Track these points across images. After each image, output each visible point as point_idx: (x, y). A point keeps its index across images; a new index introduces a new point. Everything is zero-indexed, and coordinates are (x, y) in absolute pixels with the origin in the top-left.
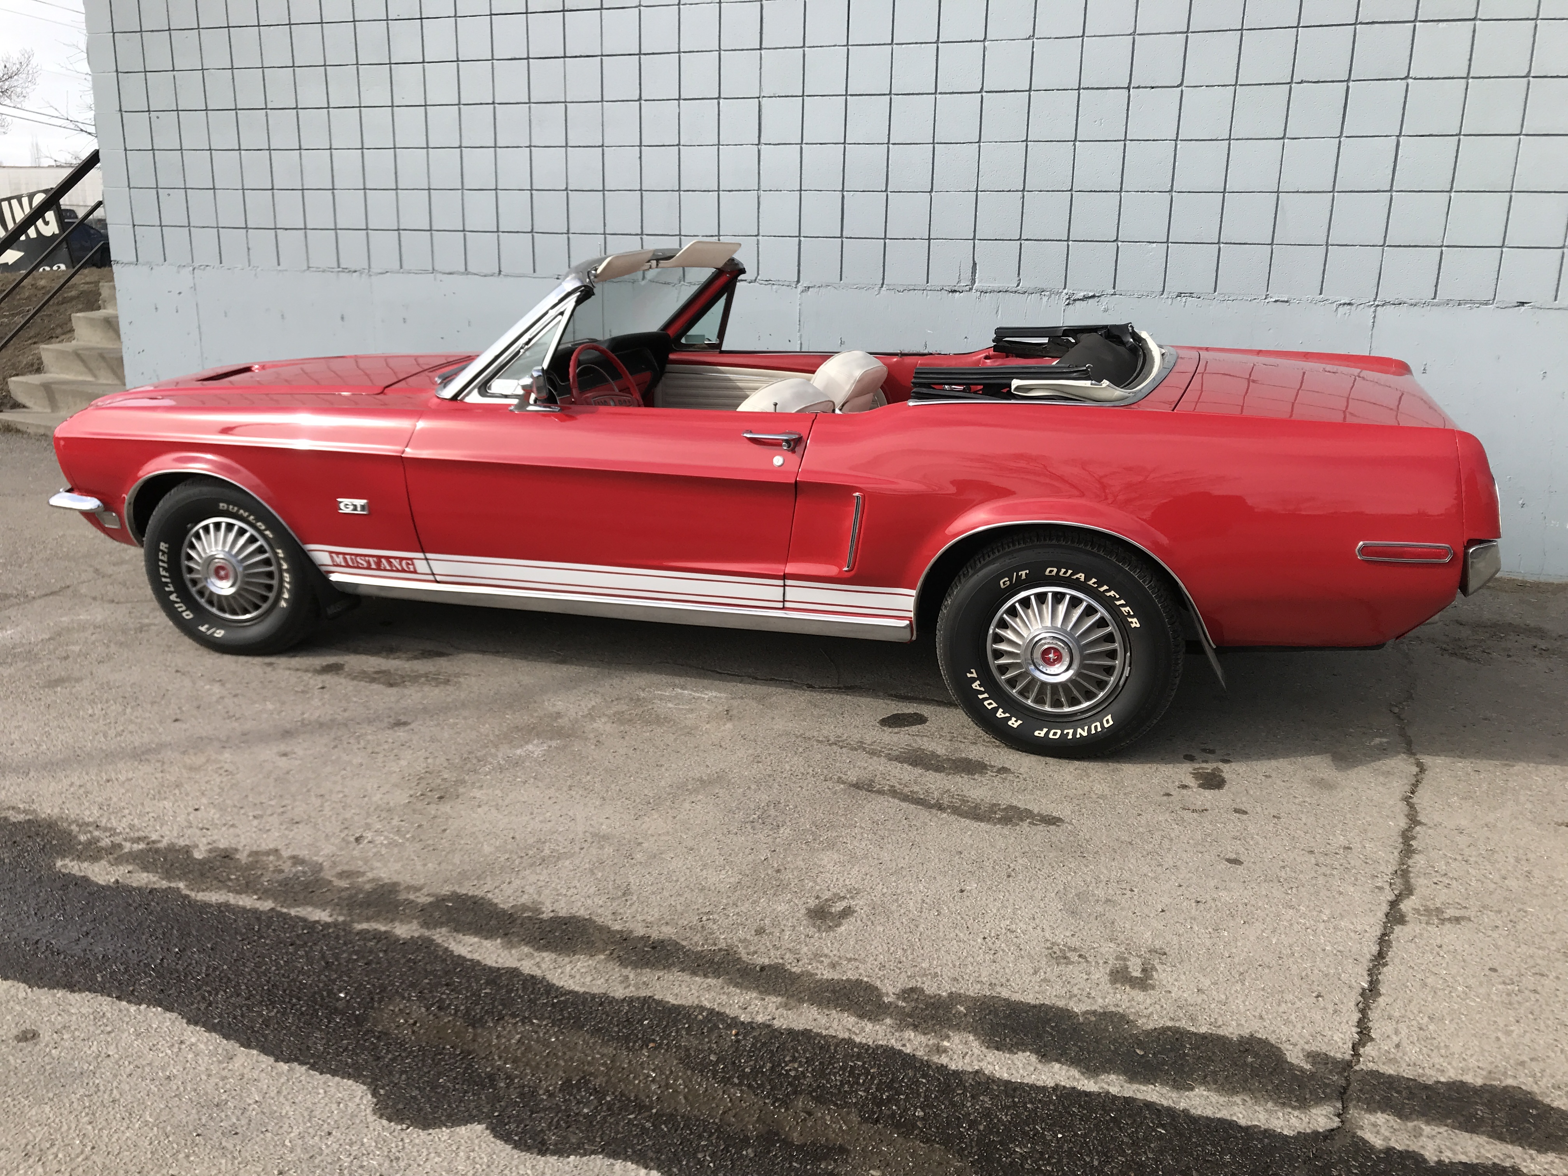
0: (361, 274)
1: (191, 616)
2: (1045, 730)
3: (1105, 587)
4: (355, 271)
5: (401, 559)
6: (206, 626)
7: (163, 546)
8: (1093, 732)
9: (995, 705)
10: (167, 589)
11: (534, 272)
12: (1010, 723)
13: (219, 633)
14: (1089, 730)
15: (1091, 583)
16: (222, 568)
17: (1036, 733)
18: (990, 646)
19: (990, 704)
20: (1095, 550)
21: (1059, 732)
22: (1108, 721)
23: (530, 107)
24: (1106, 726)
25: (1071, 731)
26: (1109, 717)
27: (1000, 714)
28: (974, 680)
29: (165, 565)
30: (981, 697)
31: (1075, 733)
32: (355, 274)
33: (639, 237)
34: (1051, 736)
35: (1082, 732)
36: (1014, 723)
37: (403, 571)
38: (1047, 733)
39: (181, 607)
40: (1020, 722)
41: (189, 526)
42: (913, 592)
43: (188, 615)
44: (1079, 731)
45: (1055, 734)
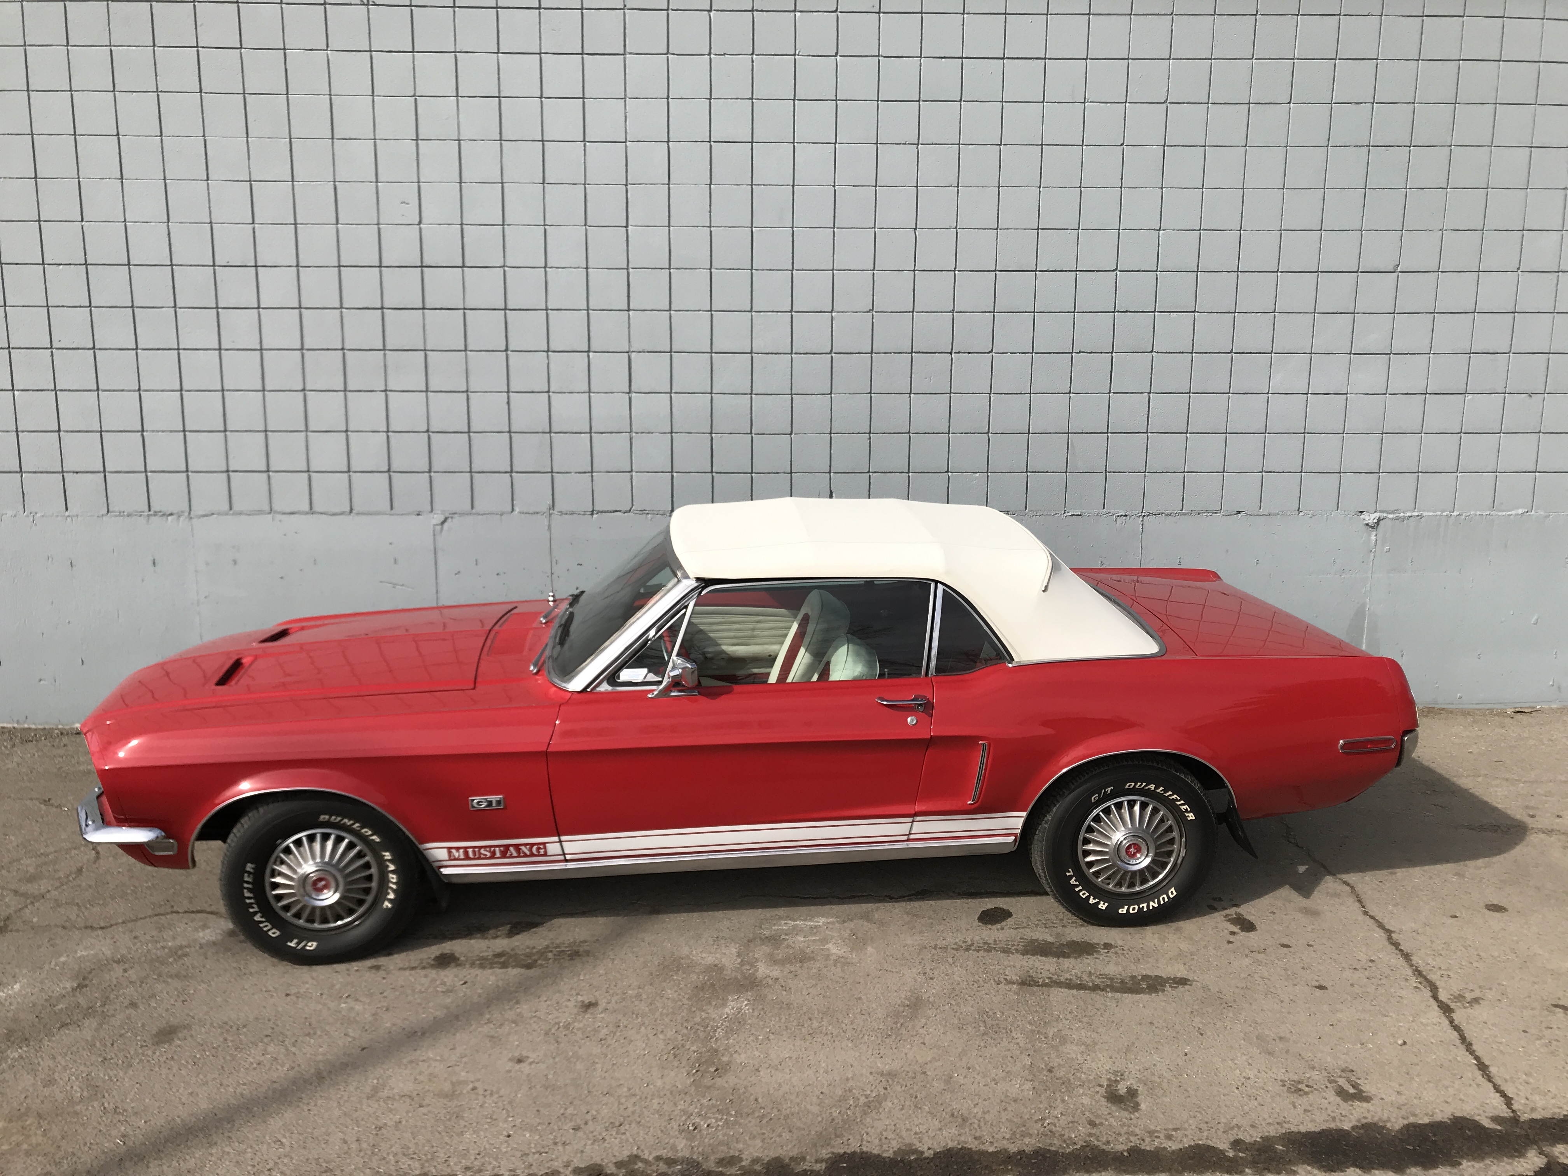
0: (179, 517)
1: (278, 933)
2: (1126, 907)
3: (1170, 793)
4: (171, 514)
5: (533, 845)
6: (295, 941)
7: (249, 867)
8: (1162, 902)
9: (1087, 894)
10: (251, 910)
11: (392, 508)
12: (1100, 907)
13: (312, 946)
14: (1159, 902)
15: (1159, 791)
16: (320, 880)
17: (1120, 911)
18: (1080, 848)
19: (1084, 894)
20: (1160, 766)
21: (1136, 907)
22: (1173, 892)
23: (385, 354)
24: (1171, 896)
25: (1145, 905)
26: (1173, 889)
27: (1092, 901)
28: (1071, 877)
29: (250, 886)
30: (1077, 890)
31: (1148, 906)
32: (170, 518)
33: (508, 475)
34: (1131, 911)
35: (1154, 904)
36: (1103, 906)
37: (532, 855)
38: (1128, 910)
39: (266, 926)
40: (1106, 904)
41: (279, 841)
42: (1024, 814)
43: (274, 933)
44: (1151, 903)
45: (1134, 909)
